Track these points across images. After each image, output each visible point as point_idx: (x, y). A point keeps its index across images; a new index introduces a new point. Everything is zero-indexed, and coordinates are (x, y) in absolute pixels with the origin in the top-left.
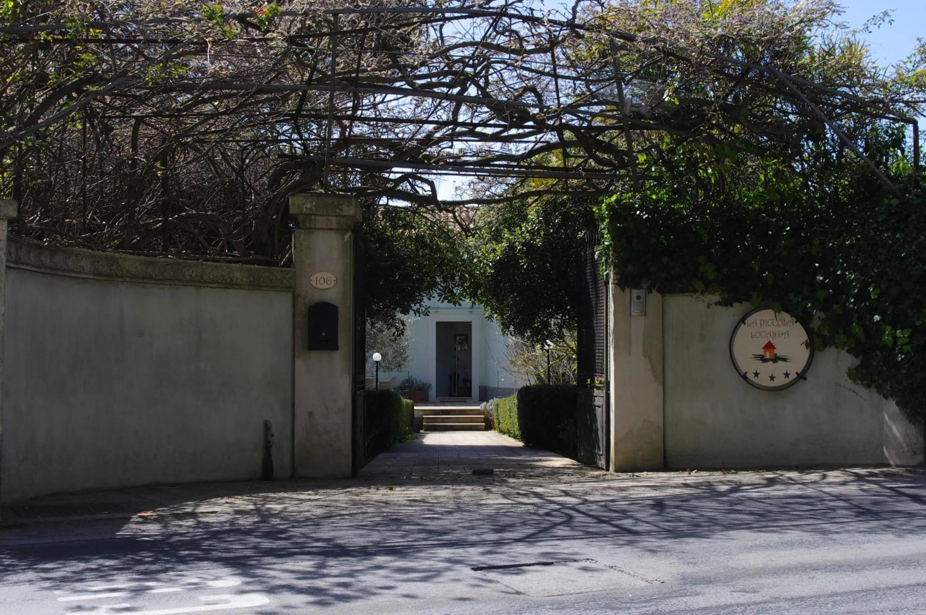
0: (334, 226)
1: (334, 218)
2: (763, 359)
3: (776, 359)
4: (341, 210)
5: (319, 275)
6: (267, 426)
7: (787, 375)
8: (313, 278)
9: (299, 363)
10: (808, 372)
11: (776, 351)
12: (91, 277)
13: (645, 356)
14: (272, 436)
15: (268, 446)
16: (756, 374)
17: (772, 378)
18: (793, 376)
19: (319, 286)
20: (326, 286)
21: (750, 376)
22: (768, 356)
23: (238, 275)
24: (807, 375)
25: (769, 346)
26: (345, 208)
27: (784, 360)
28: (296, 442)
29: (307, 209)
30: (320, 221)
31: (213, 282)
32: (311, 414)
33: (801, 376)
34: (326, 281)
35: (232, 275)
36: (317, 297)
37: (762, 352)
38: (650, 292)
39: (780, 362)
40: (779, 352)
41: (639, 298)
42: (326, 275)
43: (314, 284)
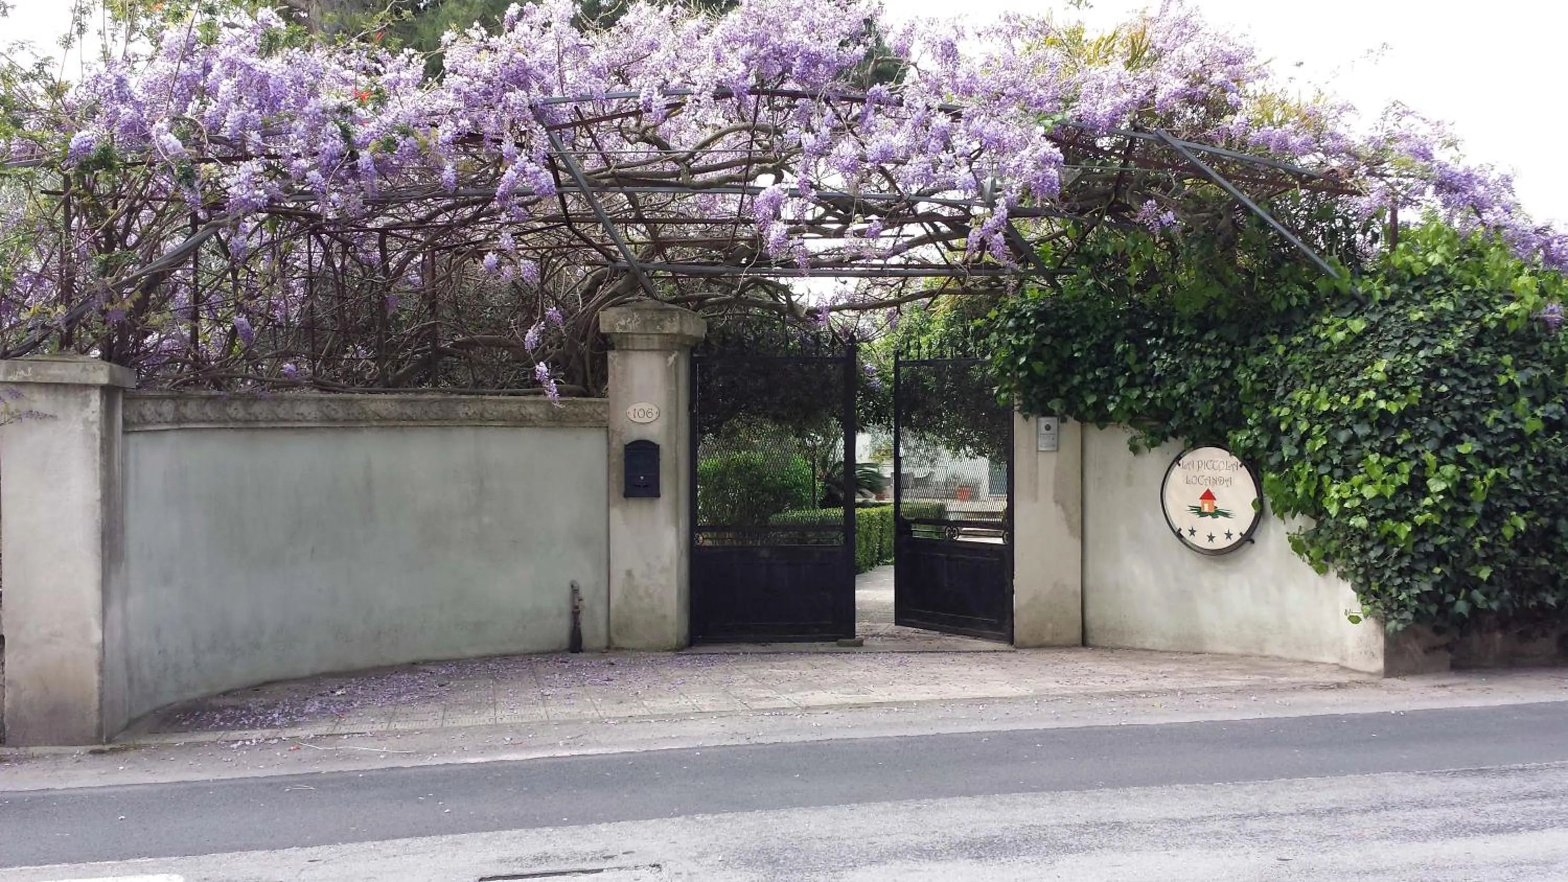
0: (656, 346)
1: (656, 337)
2: (1200, 512)
3: (1216, 513)
4: (662, 327)
5: (638, 406)
6: (575, 590)
7: (1229, 535)
8: (631, 410)
9: (615, 513)
10: (1256, 532)
11: (1216, 503)
12: (318, 425)
13: (1056, 502)
14: (581, 600)
15: (575, 614)
16: (1192, 532)
17: (1211, 538)
18: (1236, 538)
19: (637, 420)
20: (646, 420)
21: (1185, 533)
22: (1206, 509)
23: (531, 409)
24: (1254, 537)
25: (1208, 496)
26: (668, 324)
27: (1226, 515)
28: (612, 606)
29: (621, 327)
30: (640, 342)
31: (498, 419)
32: (629, 573)
33: (1248, 538)
34: (646, 413)
35: (523, 411)
36: (636, 434)
37: (1198, 503)
38: (1064, 420)
39: (1221, 517)
40: (1220, 505)
41: (1048, 428)
42: (646, 406)
43: (632, 417)
